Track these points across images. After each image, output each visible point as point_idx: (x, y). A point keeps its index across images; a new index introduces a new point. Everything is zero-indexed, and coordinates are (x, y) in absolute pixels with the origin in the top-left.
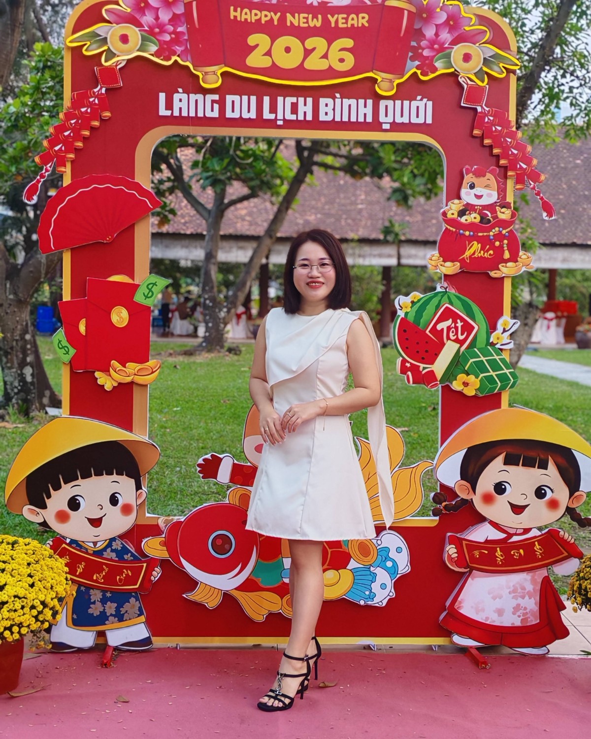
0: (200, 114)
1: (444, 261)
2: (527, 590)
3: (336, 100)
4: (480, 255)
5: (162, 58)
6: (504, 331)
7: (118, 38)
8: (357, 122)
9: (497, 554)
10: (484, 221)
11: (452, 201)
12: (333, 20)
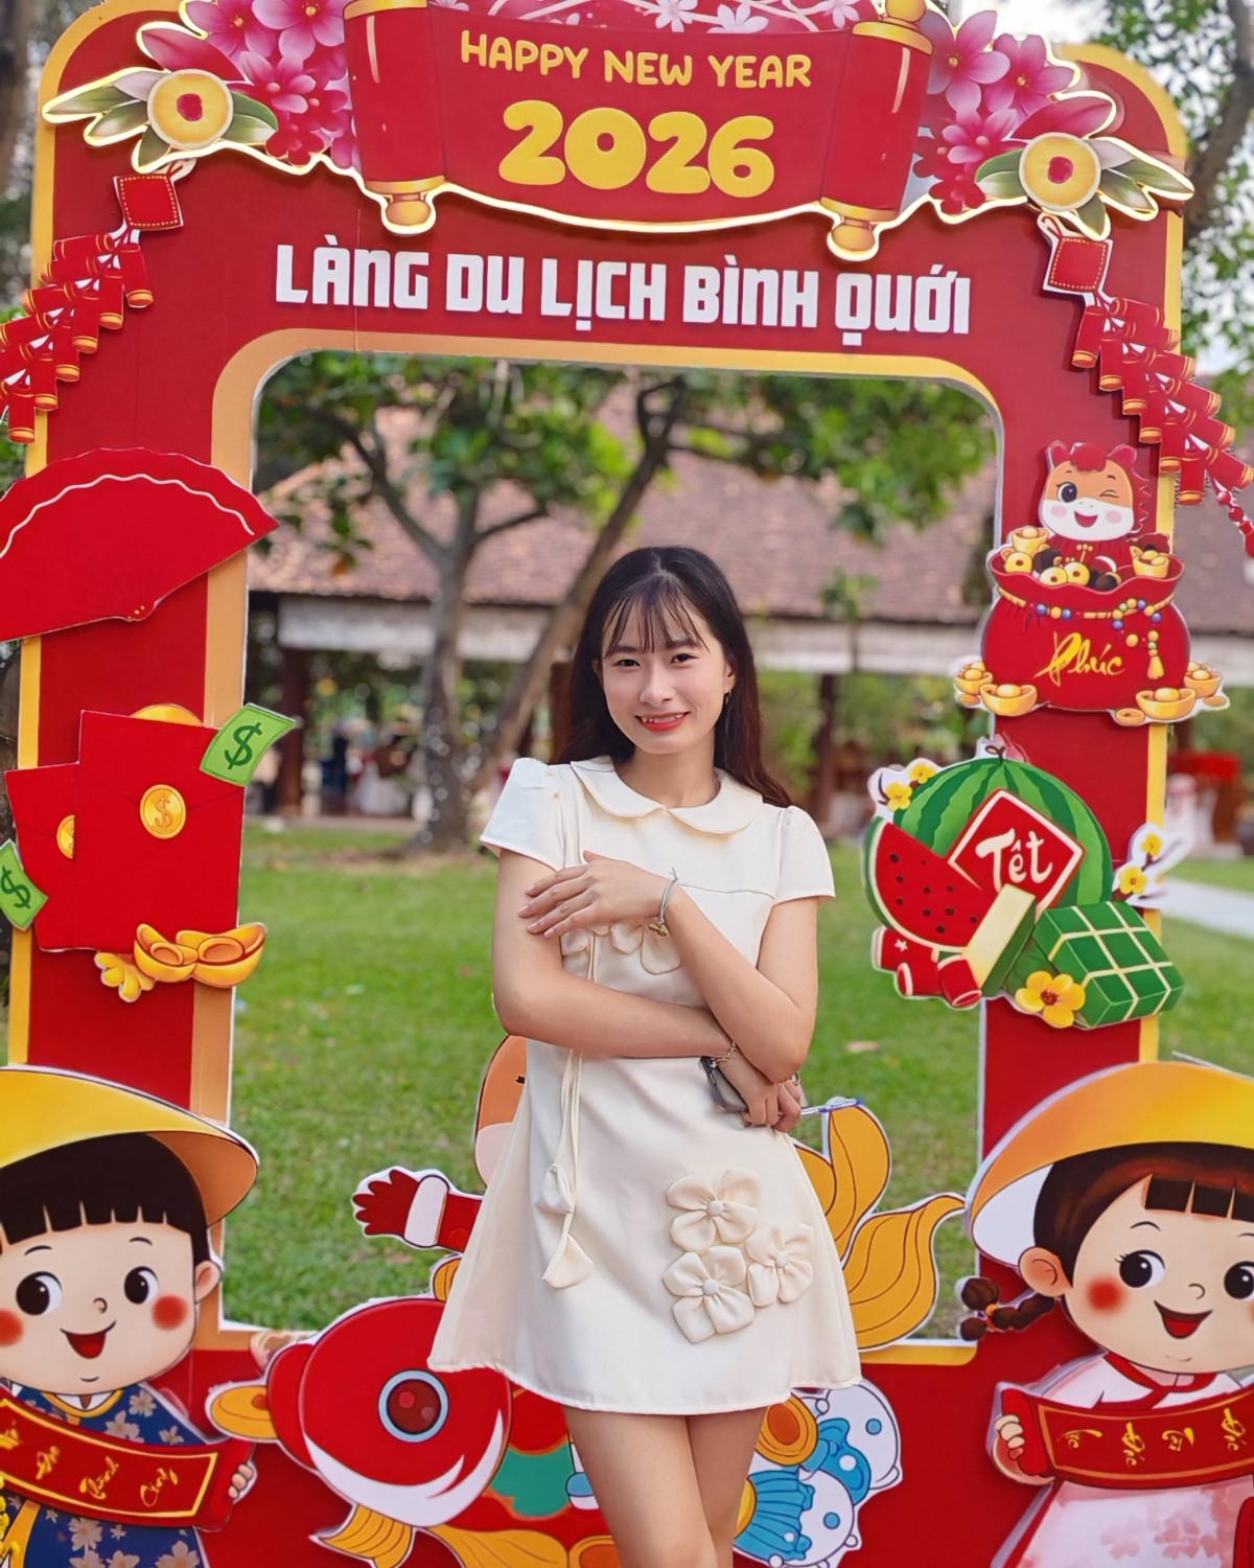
0: (382, 301)
1: (998, 681)
2: (1200, 1536)
3: (727, 270)
4: (1087, 668)
5: (286, 156)
6: (1149, 861)
7: (174, 105)
8: (779, 328)
9: (1125, 1439)
10: (1100, 581)
11: (1018, 530)
12: (721, 70)
